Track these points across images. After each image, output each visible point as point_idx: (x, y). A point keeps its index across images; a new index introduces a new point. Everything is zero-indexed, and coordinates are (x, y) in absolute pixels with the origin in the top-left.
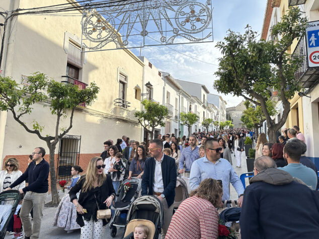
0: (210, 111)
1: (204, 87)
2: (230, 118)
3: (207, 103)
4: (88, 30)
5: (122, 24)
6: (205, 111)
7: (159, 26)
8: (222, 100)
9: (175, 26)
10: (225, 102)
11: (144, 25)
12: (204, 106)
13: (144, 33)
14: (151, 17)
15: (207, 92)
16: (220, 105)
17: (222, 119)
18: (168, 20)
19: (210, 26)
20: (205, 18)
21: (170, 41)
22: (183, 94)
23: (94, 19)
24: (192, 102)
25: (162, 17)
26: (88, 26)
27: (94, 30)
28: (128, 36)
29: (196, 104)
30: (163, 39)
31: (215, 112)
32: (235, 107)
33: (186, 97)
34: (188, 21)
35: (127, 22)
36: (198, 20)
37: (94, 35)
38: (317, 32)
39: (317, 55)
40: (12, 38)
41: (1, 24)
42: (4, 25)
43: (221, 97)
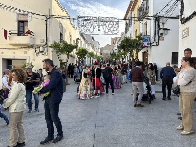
0: (95, 50)
1: (93, 38)
3: (94, 46)
4: (80, 26)
5: (91, 26)
6: (93, 50)
7: (103, 28)
8: (99, 44)
9: (108, 29)
10: (100, 45)
11: (99, 27)
12: (92, 48)
13: (99, 30)
14: (101, 25)
15: (94, 40)
16: (98, 47)
17: (99, 54)
18: (106, 26)
19: (118, 30)
20: (117, 27)
21: (107, 33)
22: (86, 42)
23: (82, 23)
24: (89, 46)
26: (80, 25)
27: (82, 27)
28: (94, 30)
29: (90, 47)
30: (105, 32)
31: (96, 50)
32: (103, 48)
33: (87, 43)
34: (112, 27)
35: (93, 25)
36: (115, 27)
37: (82, 28)
38: (145, 38)
39: (145, 43)
40: (51, 26)
41: (45, 20)
42: (46, 21)
43: (98, 42)
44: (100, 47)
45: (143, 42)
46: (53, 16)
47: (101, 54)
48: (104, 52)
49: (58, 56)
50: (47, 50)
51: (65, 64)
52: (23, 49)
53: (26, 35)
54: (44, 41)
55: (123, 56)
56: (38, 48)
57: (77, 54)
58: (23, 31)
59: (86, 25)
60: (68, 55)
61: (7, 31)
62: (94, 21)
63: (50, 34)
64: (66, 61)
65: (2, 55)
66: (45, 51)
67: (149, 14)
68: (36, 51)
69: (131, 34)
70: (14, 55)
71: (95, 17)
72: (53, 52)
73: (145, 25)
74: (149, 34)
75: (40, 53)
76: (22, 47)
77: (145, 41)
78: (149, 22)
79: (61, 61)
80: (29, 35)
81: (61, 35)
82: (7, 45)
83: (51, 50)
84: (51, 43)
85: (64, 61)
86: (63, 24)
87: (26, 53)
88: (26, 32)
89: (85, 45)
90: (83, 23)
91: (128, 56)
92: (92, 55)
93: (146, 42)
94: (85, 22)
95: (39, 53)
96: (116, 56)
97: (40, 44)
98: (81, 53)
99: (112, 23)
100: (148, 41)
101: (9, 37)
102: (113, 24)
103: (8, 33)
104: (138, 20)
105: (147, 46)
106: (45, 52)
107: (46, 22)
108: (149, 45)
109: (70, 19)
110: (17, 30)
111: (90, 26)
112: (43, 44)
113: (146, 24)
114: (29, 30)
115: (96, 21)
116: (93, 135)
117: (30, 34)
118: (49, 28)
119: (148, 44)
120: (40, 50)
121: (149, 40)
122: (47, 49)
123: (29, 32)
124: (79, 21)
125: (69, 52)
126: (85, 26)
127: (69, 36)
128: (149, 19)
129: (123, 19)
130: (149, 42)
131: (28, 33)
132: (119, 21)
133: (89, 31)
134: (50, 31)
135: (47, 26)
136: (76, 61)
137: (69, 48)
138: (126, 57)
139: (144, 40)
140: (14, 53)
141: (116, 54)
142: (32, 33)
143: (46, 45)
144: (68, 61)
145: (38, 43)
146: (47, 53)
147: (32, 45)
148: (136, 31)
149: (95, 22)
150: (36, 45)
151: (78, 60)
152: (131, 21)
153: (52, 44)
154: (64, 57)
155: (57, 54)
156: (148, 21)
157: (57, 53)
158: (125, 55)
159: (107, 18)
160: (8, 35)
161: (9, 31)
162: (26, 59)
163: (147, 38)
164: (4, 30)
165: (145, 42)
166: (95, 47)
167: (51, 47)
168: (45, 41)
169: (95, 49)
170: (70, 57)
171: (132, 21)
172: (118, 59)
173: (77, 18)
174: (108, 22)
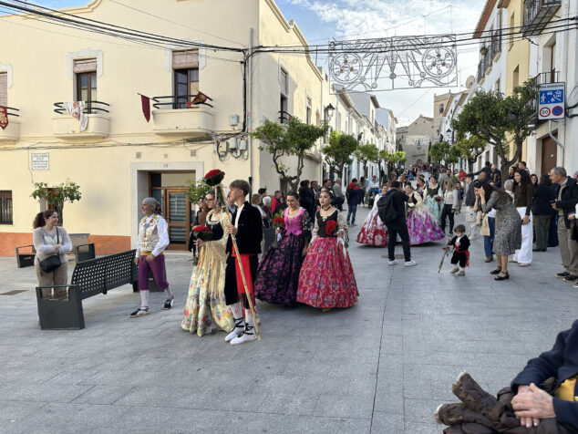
0: (379, 137)
1: (373, 99)
2: (400, 146)
3: (376, 123)
4: (336, 71)
5: (369, 66)
6: (373, 136)
7: (407, 69)
8: (392, 116)
9: (423, 70)
10: (395, 119)
11: (392, 69)
12: (372, 130)
13: (393, 76)
14: (399, 60)
15: (376, 105)
16: (390, 125)
17: (392, 148)
18: (415, 63)
19: (455, 71)
20: (450, 62)
21: (418, 85)
22: (353, 116)
23: (341, 60)
24: (361, 124)
25: (409, 60)
26: (335, 67)
27: (342, 71)
28: (376, 79)
29: (365, 127)
30: (411, 83)
31: (384, 137)
32: (407, 128)
33: (355, 118)
34: (434, 65)
35: (375, 63)
36: (444, 64)
37: (342, 77)
38: (546, 92)
39: (545, 111)
40: (255, 77)
41: (242, 62)
42: (244, 63)
43: (391, 112)
44: (398, 126)
45: (541, 107)
46: (262, 49)
47: (400, 148)
48: (410, 140)
49: (275, 161)
50: (247, 146)
51: (294, 181)
52: (188, 145)
53: (192, 105)
54: (238, 121)
55: (473, 154)
56: (223, 140)
57: (326, 151)
58: (187, 97)
59: (354, 65)
60: (301, 156)
61: (148, 99)
62: (378, 50)
63: (255, 99)
64: (296, 175)
65: (138, 160)
66: (241, 148)
67: (563, 13)
68: (220, 149)
69: (498, 82)
70: (165, 160)
71: (381, 40)
72: (261, 149)
73: (549, 50)
74: (560, 78)
75: (229, 154)
76: (185, 138)
77: (548, 100)
78: (560, 37)
79: (282, 173)
80: (200, 105)
81: (283, 99)
82: (147, 135)
83: (257, 143)
84: (256, 124)
85: (292, 173)
86: (287, 69)
87: (193, 153)
88: (193, 99)
89: (349, 124)
90: (346, 61)
91: (488, 153)
92: (370, 152)
93: (551, 106)
94: (351, 57)
95: (226, 153)
96: (447, 152)
97: (228, 129)
98: (338, 147)
99: (433, 52)
100: (556, 101)
101: (153, 114)
102: (439, 55)
103: (152, 102)
104: (524, 36)
105: (552, 116)
106: (242, 151)
107: (243, 65)
108: (562, 116)
109: (307, 52)
110: (171, 95)
111: (365, 69)
112: (236, 128)
113: (552, 45)
114: (200, 93)
115: (383, 50)
116: (372, 374)
117: (203, 102)
118: (251, 84)
119: (557, 111)
120: (228, 144)
121: (562, 98)
122: (247, 142)
123: (201, 99)
124: (334, 55)
125: (304, 146)
126: (352, 69)
127: (305, 103)
128: (563, 28)
129: (471, 36)
130: (562, 105)
131: (198, 101)
132: (457, 43)
133: (362, 81)
134: (255, 91)
135: (245, 80)
136: (324, 171)
137: (303, 137)
138: (484, 154)
139: (543, 97)
140: (166, 156)
141: (448, 147)
142: (208, 101)
143: (244, 130)
144: (300, 173)
145: (225, 126)
146: (246, 154)
147: (209, 132)
148: (517, 70)
149: (380, 55)
150: (218, 133)
151: (328, 171)
152: (501, 40)
153: (258, 129)
154: (290, 162)
155: (273, 155)
156: (558, 34)
157: (273, 151)
158: (480, 149)
159: (417, 38)
160: (152, 109)
161: (154, 99)
162: (194, 172)
163: (554, 92)
164: (142, 96)
165: (546, 105)
166: (380, 128)
167: (258, 135)
168: (242, 120)
169: (381, 133)
170: (306, 162)
171: (503, 42)
172: (457, 162)
173: (327, 47)
174: (422, 51)
